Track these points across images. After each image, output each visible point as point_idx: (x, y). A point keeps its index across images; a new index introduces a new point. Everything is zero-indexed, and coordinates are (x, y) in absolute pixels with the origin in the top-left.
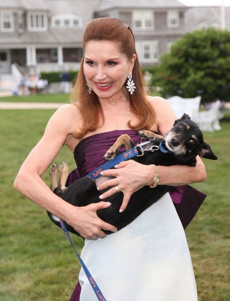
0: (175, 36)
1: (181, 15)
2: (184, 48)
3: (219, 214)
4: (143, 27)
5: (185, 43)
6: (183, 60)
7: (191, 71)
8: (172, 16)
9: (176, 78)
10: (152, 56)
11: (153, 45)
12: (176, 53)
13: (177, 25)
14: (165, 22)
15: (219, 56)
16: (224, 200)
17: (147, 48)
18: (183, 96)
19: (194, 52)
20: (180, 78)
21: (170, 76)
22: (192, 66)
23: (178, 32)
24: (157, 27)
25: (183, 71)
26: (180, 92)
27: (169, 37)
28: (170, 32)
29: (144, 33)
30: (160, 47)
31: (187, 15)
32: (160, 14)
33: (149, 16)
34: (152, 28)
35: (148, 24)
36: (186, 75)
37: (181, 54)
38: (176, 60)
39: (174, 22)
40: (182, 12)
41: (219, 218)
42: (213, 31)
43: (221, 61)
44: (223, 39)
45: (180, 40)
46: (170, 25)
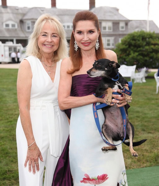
0: (123, 35)
1: (127, 24)
2: (129, 40)
3: (146, 122)
4: (107, 30)
5: (129, 38)
6: (127, 46)
7: (132, 52)
8: (122, 24)
9: (124, 56)
10: (111, 45)
11: (112, 39)
12: (124, 43)
13: (124, 29)
14: (118, 28)
15: (146, 45)
16: (148, 115)
17: (109, 41)
18: (127, 65)
19: (133, 42)
20: (126, 56)
21: (121, 54)
22: (132, 50)
23: (125, 33)
24: (114, 30)
25: (128, 52)
26: (125, 63)
27: (120, 35)
28: (121, 33)
29: (108, 33)
30: (115, 40)
31: (129, 24)
32: (116, 24)
33: (110, 24)
34: (112, 30)
35: (109, 28)
36: (129, 54)
37: (127, 43)
38: (124, 47)
39: (123, 28)
40: (127, 22)
41: (146, 124)
42: (143, 32)
43: (147, 47)
44: (148, 36)
45: (126, 36)
46: (121, 29)
